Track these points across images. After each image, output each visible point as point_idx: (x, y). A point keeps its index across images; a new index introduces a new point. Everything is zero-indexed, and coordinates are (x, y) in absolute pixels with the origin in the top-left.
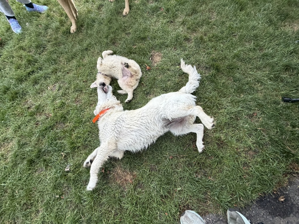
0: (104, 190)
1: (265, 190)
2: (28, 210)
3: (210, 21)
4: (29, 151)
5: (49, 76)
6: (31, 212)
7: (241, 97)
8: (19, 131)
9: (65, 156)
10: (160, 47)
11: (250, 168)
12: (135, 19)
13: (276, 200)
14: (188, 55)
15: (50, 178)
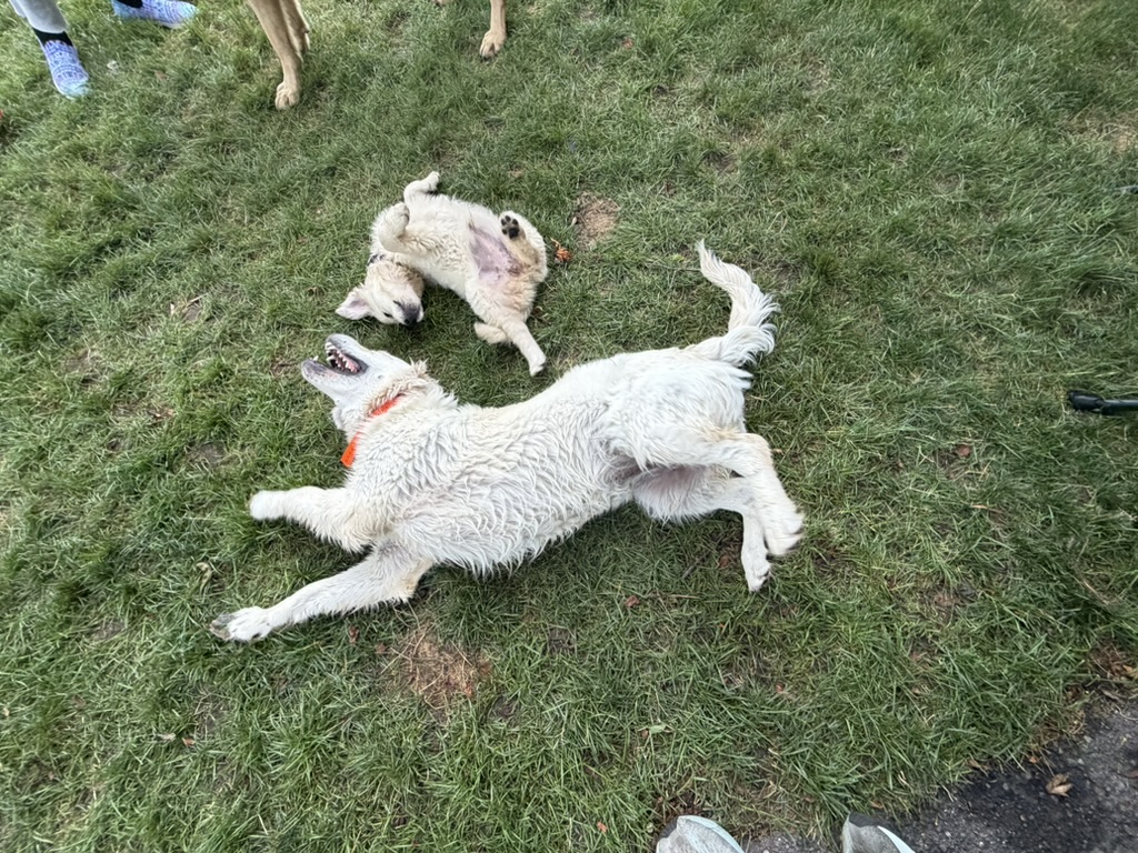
0: (359, 718)
1: (995, 749)
2: (47, 789)
3: (806, 94)
4: (72, 550)
5: (175, 261)
6: (55, 796)
7: (914, 382)
8: (38, 471)
9: (214, 576)
10: (614, 181)
11: (936, 658)
12: (525, 70)
13: (1037, 792)
14: (716, 214)
15: (144, 663)
